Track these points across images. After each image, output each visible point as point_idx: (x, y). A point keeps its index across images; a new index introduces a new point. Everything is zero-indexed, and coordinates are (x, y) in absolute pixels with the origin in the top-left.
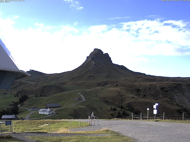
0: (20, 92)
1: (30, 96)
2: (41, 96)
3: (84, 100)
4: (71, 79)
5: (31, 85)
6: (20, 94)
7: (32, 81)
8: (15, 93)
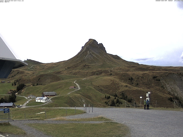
0: (17, 81)
1: (27, 85)
2: (38, 85)
3: (79, 88)
4: (66, 68)
5: (28, 73)
6: (18, 82)
7: (29, 70)
8: (13, 81)
